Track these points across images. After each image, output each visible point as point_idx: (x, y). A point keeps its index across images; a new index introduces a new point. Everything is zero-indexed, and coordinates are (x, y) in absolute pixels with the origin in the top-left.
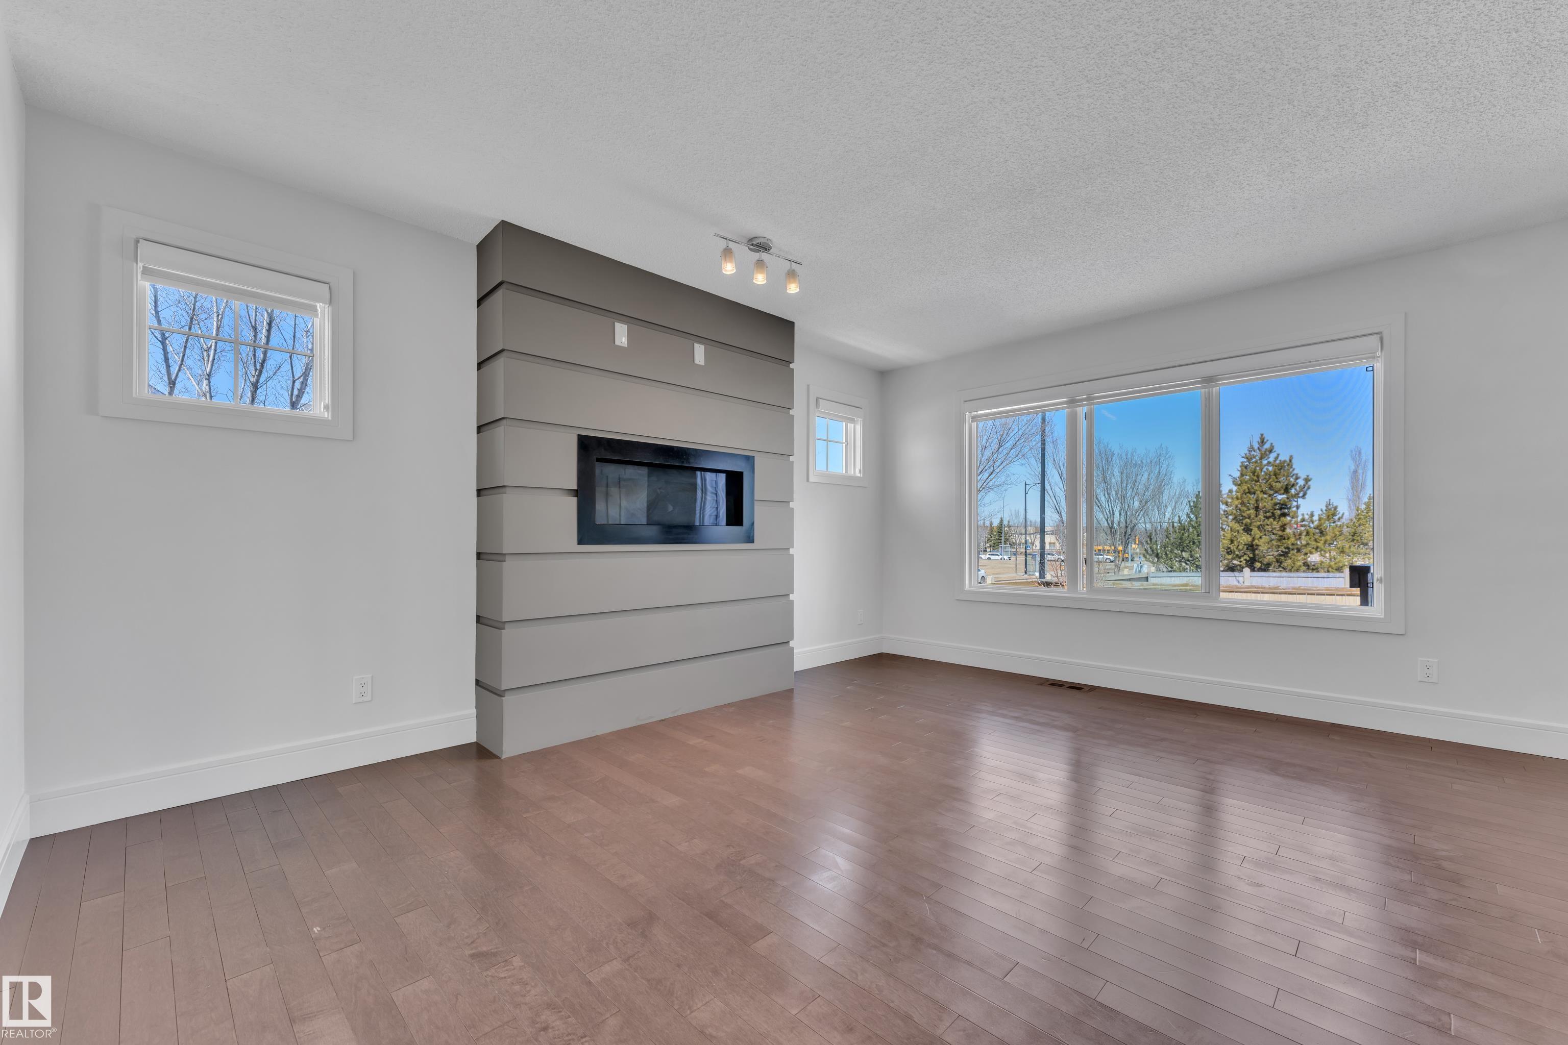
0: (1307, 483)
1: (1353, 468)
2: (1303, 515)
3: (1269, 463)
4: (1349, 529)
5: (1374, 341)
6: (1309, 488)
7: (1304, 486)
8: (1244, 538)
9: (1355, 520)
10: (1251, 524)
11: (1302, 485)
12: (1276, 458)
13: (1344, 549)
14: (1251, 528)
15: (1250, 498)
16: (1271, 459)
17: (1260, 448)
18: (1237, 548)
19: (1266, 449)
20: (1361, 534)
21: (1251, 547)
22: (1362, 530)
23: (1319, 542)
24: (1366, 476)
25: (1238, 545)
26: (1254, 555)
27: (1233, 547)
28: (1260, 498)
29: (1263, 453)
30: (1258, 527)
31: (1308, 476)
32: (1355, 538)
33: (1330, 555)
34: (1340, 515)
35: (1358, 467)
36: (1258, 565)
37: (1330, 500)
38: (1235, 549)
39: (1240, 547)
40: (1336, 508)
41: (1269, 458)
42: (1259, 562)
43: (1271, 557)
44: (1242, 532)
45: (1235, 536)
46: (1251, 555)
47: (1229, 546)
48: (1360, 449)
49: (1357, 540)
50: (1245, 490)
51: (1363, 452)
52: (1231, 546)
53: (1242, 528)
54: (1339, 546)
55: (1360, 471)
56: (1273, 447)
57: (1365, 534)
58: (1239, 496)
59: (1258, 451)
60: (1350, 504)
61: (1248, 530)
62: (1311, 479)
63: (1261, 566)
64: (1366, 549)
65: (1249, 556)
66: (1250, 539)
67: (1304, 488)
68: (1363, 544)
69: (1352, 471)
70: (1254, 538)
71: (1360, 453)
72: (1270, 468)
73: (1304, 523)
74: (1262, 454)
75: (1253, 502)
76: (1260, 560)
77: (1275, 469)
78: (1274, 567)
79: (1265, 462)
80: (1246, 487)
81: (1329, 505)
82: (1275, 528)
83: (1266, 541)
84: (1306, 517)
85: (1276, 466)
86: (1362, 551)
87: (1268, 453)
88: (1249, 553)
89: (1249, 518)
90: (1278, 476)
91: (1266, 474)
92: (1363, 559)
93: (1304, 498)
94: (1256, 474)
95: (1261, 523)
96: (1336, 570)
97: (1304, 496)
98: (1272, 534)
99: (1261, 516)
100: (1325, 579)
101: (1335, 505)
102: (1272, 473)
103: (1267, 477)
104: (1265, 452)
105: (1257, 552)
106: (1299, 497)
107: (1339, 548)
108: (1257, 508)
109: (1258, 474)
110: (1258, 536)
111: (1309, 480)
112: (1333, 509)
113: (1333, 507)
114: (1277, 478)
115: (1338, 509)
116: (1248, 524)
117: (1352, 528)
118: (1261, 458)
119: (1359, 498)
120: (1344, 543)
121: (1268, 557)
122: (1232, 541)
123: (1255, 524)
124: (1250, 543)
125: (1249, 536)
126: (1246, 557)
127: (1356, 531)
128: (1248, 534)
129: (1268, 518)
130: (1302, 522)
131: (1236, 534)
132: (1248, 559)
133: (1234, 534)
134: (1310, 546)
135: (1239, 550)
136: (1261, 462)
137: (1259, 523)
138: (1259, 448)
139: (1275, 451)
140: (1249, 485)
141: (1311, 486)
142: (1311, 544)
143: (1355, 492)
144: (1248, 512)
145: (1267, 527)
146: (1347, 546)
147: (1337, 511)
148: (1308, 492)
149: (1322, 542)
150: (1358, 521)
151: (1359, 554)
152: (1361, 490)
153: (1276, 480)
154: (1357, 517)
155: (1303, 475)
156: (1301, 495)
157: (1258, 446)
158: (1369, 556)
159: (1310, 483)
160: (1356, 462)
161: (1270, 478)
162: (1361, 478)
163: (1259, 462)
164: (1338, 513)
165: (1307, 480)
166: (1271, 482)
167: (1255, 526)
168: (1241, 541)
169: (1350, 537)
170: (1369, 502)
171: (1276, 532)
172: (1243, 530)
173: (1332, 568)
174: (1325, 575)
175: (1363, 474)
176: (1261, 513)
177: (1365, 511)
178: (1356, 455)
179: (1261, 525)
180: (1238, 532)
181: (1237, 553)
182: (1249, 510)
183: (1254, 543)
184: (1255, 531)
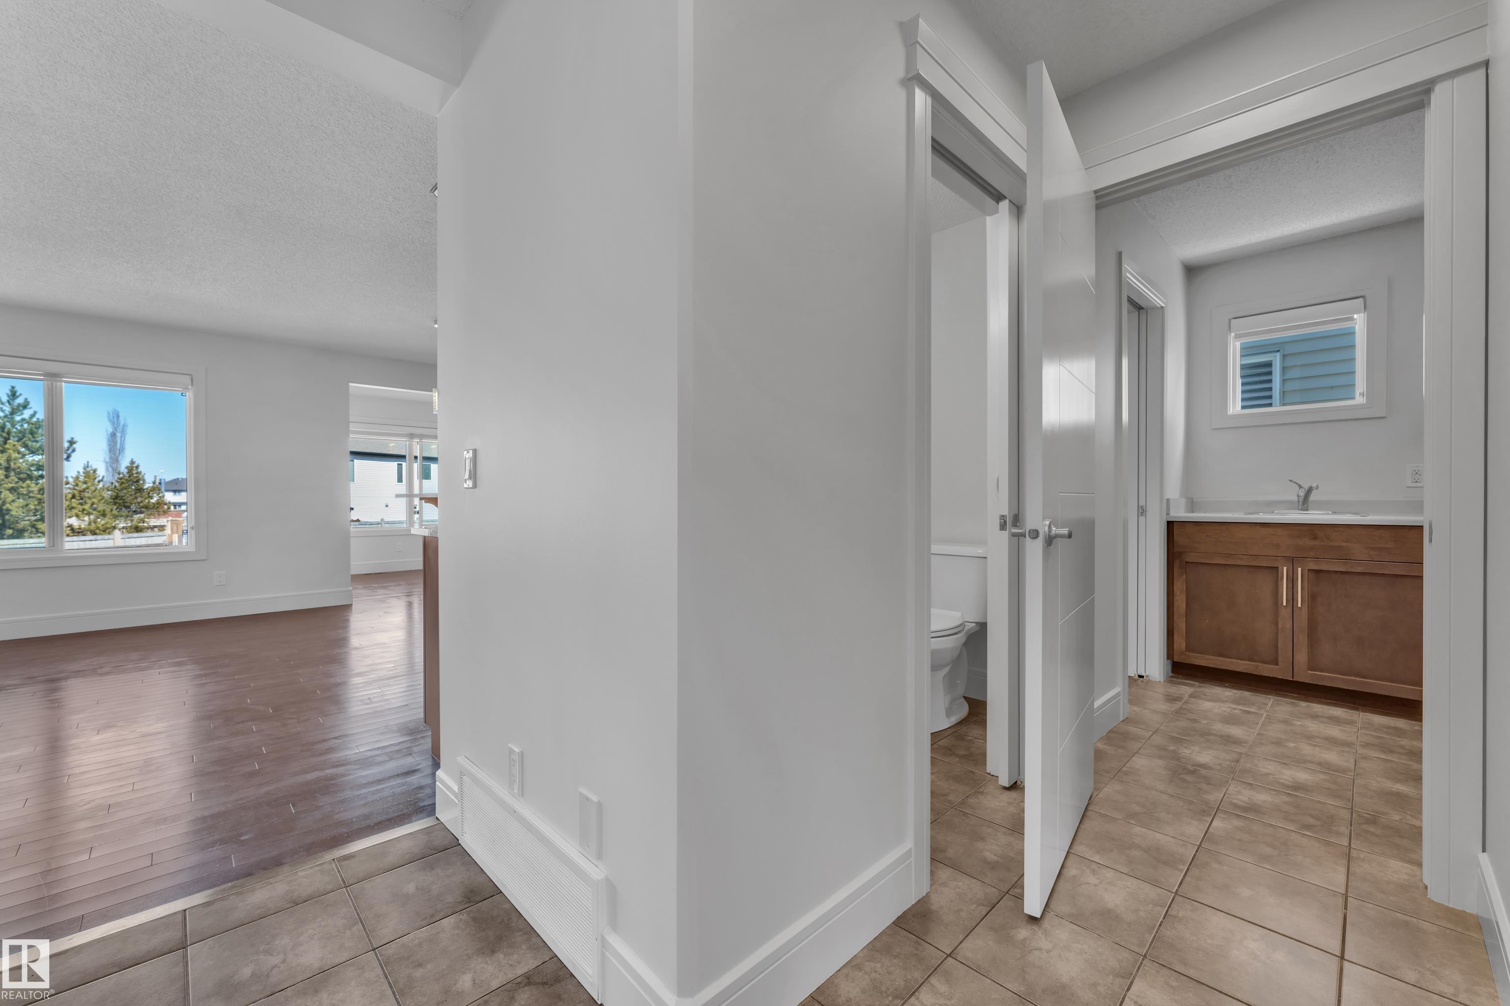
0: (71, 445)
1: (110, 430)
2: (68, 477)
3: (23, 419)
4: (110, 492)
6: (73, 451)
7: (69, 448)
9: (117, 484)
11: (67, 447)
12: (33, 415)
13: (106, 512)
16: (25, 416)
17: (12, 401)
19: (19, 404)
20: (124, 498)
22: (125, 493)
23: (84, 505)
24: (124, 440)
28: (13, 458)
29: (16, 407)
30: (9, 490)
31: (72, 438)
32: (117, 501)
33: (90, 519)
34: (100, 478)
35: (116, 430)
37: (88, 462)
40: (95, 471)
41: (23, 414)
42: (10, 528)
43: (27, 522)
48: (118, 412)
49: (120, 504)
51: (121, 414)
54: (99, 509)
55: (118, 435)
57: (127, 497)
59: (9, 404)
60: (107, 467)
62: (76, 442)
63: (14, 533)
64: (129, 511)
67: (69, 450)
68: (125, 507)
69: (109, 433)
71: (118, 417)
72: (25, 426)
73: (68, 486)
74: (13, 409)
76: (13, 526)
77: (31, 427)
78: (30, 533)
79: (16, 417)
81: (88, 467)
83: (20, 504)
84: (72, 480)
85: (33, 423)
86: (124, 513)
87: (21, 408)
90: (36, 435)
91: (19, 432)
92: (126, 521)
93: (69, 461)
96: (103, 531)
97: (68, 459)
100: (93, 542)
101: (93, 467)
102: (27, 431)
103: (20, 435)
106: (62, 459)
107: (99, 512)
111: (74, 443)
112: (92, 472)
113: (92, 470)
114: (34, 437)
115: (97, 472)
117: (113, 491)
119: (117, 460)
120: (104, 506)
121: (22, 523)
127: (117, 494)
130: (67, 484)
134: (76, 509)
139: (32, 407)
141: (76, 450)
143: (113, 455)
146: (108, 510)
147: (97, 474)
148: (73, 455)
149: (87, 505)
150: (120, 485)
151: (121, 517)
152: (119, 454)
154: (119, 480)
155: (68, 438)
156: (66, 456)
158: (131, 518)
159: (75, 446)
160: (113, 424)
161: (24, 436)
162: (119, 441)
164: (97, 475)
166: (26, 440)
169: (112, 500)
170: (131, 466)
173: (100, 530)
174: (93, 537)
175: (121, 437)
177: (128, 475)
178: (113, 417)
179: (13, 487)
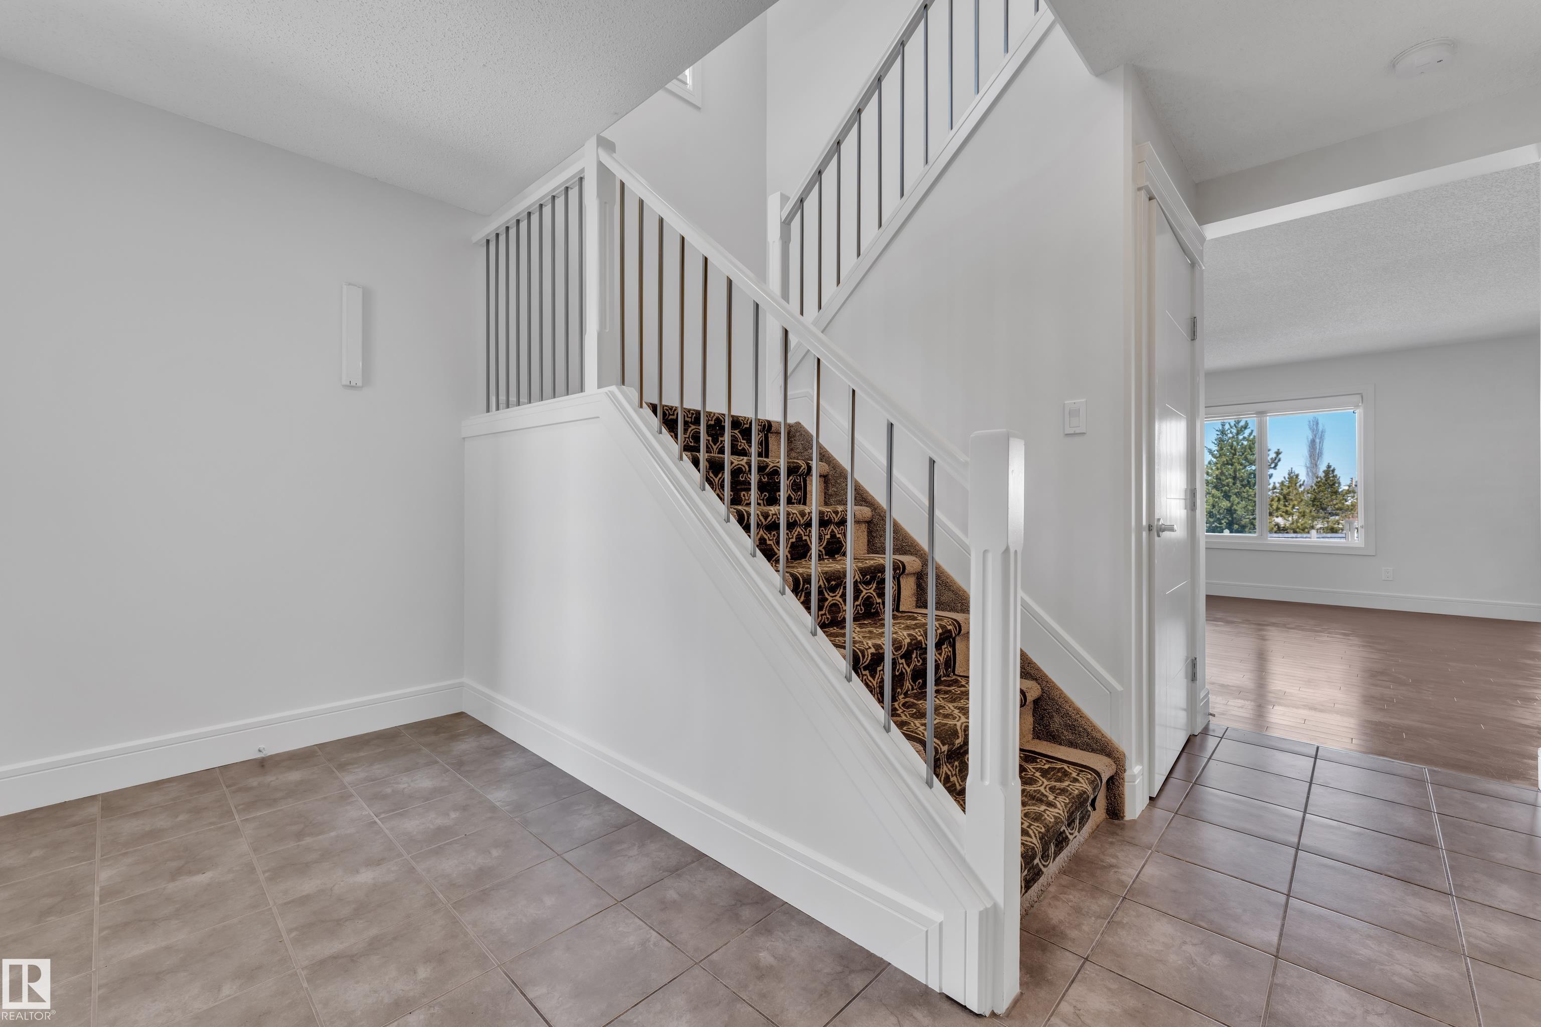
0: (1277, 456)
1: (1310, 437)
2: (1274, 483)
3: (1244, 438)
4: (1309, 495)
5: (1358, 398)
6: (1279, 460)
7: (1276, 458)
8: (1224, 503)
9: (1315, 487)
10: (1229, 491)
11: (1274, 457)
12: (1251, 434)
13: (1306, 513)
14: (1230, 494)
15: (1228, 468)
16: (1246, 435)
17: (1237, 425)
18: (1218, 512)
19: (1242, 426)
20: (1321, 500)
21: (1230, 511)
22: (1322, 496)
23: (1288, 507)
24: (1322, 445)
25: (1220, 510)
26: (1232, 518)
27: (1215, 511)
28: (1238, 469)
29: (1239, 429)
30: (1236, 494)
31: (1278, 450)
32: (1315, 503)
33: (1293, 519)
34: (1301, 483)
35: (1316, 436)
36: (1236, 527)
37: (1292, 468)
38: (1217, 513)
39: (1221, 511)
40: (1297, 476)
41: (1244, 433)
42: (1236, 524)
43: (1248, 520)
44: (1222, 498)
45: (1216, 502)
46: (1230, 519)
47: (1212, 510)
48: (1318, 420)
49: (1317, 505)
50: (1224, 461)
51: (1320, 422)
52: (1213, 510)
53: (1222, 494)
54: (1300, 510)
55: (1318, 441)
56: (1248, 424)
57: (1324, 499)
58: (1219, 467)
59: (1234, 427)
60: (1308, 471)
61: (1227, 496)
62: (1281, 452)
63: (1239, 528)
64: (1325, 513)
65: (1228, 519)
66: (1229, 505)
67: (1275, 460)
68: (1322, 508)
69: (1310, 440)
70: (1232, 504)
71: (1317, 424)
72: (1245, 443)
73: (1275, 491)
74: (1238, 431)
75: (1231, 472)
76: (1238, 523)
77: (1250, 444)
78: (1250, 529)
79: (1241, 437)
80: (1225, 459)
81: (1292, 473)
82: (1250, 495)
83: (1243, 506)
84: (1277, 485)
85: (1250, 441)
86: (1321, 515)
87: (1243, 429)
88: (1228, 517)
89: (1228, 486)
90: (1252, 450)
91: (1242, 448)
92: (1323, 522)
93: (1275, 469)
94: (1233, 448)
95: (1238, 490)
96: (1303, 530)
97: (1275, 468)
98: (1247, 500)
99: (1238, 484)
100: (1295, 539)
101: (1296, 473)
102: (1247, 447)
103: (1243, 450)
104: (1241, 428)
105: (1235, 516)
106: (1271, 468)
107: (1300, 513)
108: (1235, 478)
109: (1235, 448)
110: (1236, 502)
111: (1280, 454)
112: (1294, 477)
114: (1251, 451)
115: (1299, 477)
116: (1227, 491)
117: (1312, 494)
118: (1238, 434)
119: (1316, 465)
120: (1304, 508)
121: (1244, 520)
122: (1214, 506)
123: (1233, 491)
124: (1229, 509)
125: (1228, 502)
126: (1225, 520)
127: (1316, 497)
128: (1227, 500)
129: (1244, 486)
130: (1274, 489)
131: (1217, 500)
132: (1227, 521)
133: (1216, 500)
134: (1281, 510)
135: (1220, 514)
136: (1237, 438)
137: (1236, 490)
138: (1235, 425)
139: (1249, 428)
140: (1227, 458)
141: (1281, 459)
142: (1281, 509)
143: (1313, 460)
144: (1227, 481)
145: (1243, 494)
146: (1308, 511)
148: (1279, 464)
149: (1291, 506)
150: (1318, 488)
151: (1319, 518)
152: (1318, 459)
153: (1251, 453)
154: (1317, 484)
155: (1274, 450)
156: (1273, 466)
157: (1234, 423)
158: (1327, 519)
159: (1280, 456)
160: (1313, 431)
161: (1245, 451)
162: (1318, 447)
163: (1235, 437)
164: (1299, 480)
165: (1278, 453)
166: (1247, 455)
167: (1233, 493)
168: (1222, 506)
169: (1311, 502)
170: (1328, 470)
171: (1251, 498)
172: (1223, 496)
173: (1300, 529)
174: (1294, 535)
175: (1320, 442)
176: (1238, 482)
177: (1325, 479)
178: (1313, 425)
179: (1238, 492)
180: (1219, 498)
181: (1218, 516)
182: (1227, 479)
183: (1233, 508)
184: (1234, 497)
